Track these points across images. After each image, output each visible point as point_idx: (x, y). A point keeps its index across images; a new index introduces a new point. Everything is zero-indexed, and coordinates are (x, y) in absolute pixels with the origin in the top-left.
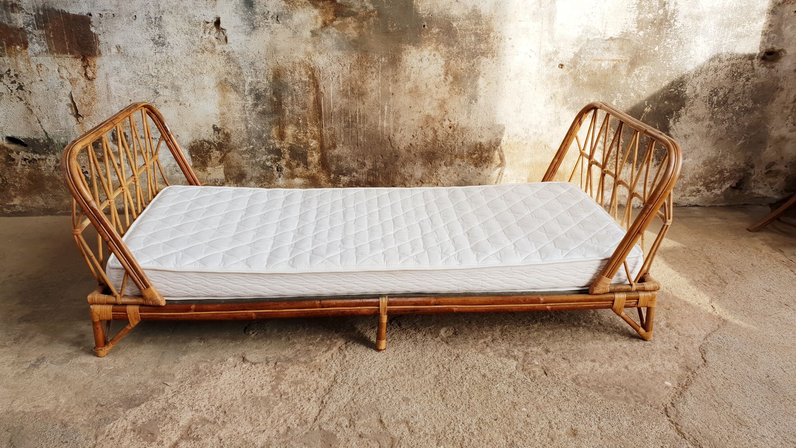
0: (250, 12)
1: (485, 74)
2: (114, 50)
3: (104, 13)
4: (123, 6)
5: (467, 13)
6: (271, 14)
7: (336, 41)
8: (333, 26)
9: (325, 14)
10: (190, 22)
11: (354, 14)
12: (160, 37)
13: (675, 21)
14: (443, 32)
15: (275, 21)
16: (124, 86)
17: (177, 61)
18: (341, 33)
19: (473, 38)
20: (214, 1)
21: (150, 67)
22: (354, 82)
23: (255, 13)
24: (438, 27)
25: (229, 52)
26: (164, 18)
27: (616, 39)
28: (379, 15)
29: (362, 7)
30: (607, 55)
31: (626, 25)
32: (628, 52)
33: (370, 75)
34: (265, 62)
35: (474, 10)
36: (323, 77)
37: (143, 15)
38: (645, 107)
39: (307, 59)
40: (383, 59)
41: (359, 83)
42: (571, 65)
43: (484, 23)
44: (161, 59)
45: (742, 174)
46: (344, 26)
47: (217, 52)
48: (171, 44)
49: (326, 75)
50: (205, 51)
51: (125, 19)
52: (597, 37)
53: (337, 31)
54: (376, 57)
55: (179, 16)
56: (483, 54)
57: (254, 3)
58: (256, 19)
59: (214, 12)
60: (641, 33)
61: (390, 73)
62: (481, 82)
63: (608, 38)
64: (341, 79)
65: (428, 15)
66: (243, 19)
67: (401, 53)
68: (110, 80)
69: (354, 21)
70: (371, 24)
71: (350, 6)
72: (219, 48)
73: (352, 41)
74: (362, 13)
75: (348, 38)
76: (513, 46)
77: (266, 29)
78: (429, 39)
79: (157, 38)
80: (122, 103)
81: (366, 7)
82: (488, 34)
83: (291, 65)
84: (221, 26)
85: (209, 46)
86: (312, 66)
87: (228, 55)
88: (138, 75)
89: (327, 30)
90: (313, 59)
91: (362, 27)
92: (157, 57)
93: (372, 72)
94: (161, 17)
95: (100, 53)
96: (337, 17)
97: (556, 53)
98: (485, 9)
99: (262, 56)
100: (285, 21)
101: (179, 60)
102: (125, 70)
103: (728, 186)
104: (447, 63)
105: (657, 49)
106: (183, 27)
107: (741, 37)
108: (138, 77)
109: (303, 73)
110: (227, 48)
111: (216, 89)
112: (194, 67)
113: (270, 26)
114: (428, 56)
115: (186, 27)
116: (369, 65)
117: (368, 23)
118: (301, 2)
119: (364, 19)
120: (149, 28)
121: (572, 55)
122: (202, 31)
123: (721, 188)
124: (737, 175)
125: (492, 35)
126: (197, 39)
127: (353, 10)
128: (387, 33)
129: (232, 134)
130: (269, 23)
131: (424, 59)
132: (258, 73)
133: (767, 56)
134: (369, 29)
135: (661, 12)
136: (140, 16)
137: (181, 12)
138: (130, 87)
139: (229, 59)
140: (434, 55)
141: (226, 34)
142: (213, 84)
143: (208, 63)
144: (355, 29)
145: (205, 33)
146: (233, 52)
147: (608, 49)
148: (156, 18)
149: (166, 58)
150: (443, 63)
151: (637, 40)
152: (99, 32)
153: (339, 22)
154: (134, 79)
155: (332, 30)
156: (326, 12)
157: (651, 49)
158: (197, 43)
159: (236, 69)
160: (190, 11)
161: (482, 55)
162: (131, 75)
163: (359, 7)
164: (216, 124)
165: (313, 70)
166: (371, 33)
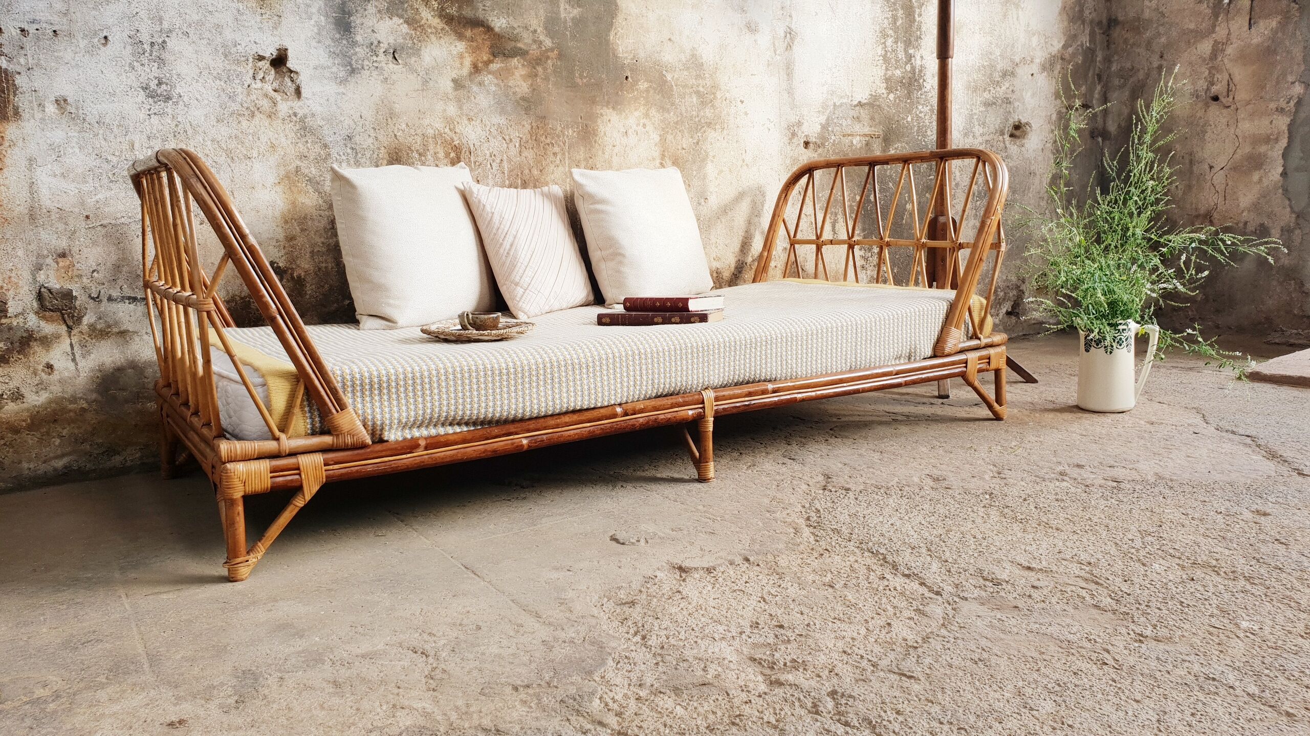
0: (344, 42)
1: (714, 157)
2: (51, 109)
3: (31, 29)
4: (78, 14)
5: (684, 60)
6: (384, 46)
7: (494, 98)
8: (490, 73)
9: (475, 50)
10: (226, 56)
11: (522, 53)
12: (160, 84)
13: (924, 81)
14: (654, 88)
15: (390, 57)
16: (72, 186)
17: (195, 132)
18: (502, 85)
19: (695, 99)
20: (276, 18)
21: (137, 146)
22: (526, 172)
23: (354, 44)
24: (646, 81)
25: (305, 116)
26: (170, 44)
27: (865, 104)
28: (560, 56)
29: (535, 41)
30: (858, 128)
31: (874, 85)
32: (880, 123)
33: (552, 158)
34: (373, 135)
35: (693, 56)
36: (475, 162)
37: (125, 35)
38: (906, 202)
39: (447, 130)
40: (570, 131)
41: (535, 172)
42: (819, 142)
43: (707, 75)
44: (161, 127)
45: (1015, 292)
46: (509, 71)
47: (281, 115)
48: (186, 99)
49: (480, 159)
50: (256, 112)
51: (83, 43)
52: (844, 101)
53: (496, 81)
54: (559, 128)
55: (205, 42)
56: (709, 124)
57: (353, 24)
58: (356, 54)
59: (277, 39)
60: (891, 96)
61: (581, 154)
62: (710, 169)
63: (855, 103)
64: (505, 165)
65: (632, 59)
66: (332, 54)
67: (596, 122)
68: (38, 172)
69: (523, 65)
70: (549, 71)
71: (516, 39)
72: (284, 107)
73: (520, 98)
74: (534, 51)
75: (514, 93)
76: (746, 114)
77: (375, 73)
78: (636, 99)
79: (153, 85)
80: (66, 224)
81: (541, 43)
82: (714, 94)
83: (419, 140)
84: (289, 65)
85: (265, 104)
86: (456, 143)
87: (302, 120)
88: (107, 161)
89: (479, 78)
90: (457, 130)
91: (536, 75)
92: (151, 125)
93: (554, 154)
94: (164, 42)
95: (17, 113)
96: (495, 56)
97: (799, 124)
98: (708, 54)
99: (367, 123)
100: (408, 60)
101: (200, 130)
102: (77, 150)
103: (1004, 310)
104: (663, 139)
105: (909, 119)
106: (212, 64)
107: (989, 105)
108: (106, 166)
109: (441, 155)
110: (300, 107)
111: (279, 189)
112: (233, 145)
113: (382, 68)
114: (634, 127)
115: (219, 64)
116: (548, 141)
117: (545, 69)
118: (435, 28)
119: (538, 61)
120: (135, 64)
121: (818, 128)
122: (251, 72)
123: (998, 315)
124: (1011, 294)
125: (719, 95)
126: (240, 90)
127: (519, 45)
128: (574, 86)
129: (309, 279)
130: (380, 62)
131: (630, 132)
132: (360, 155)
133: (1014, 132)
134: (547, 79)
135: (908, 68)
136: (118, 37)
137: (207, 35)
138: (86, 188)
139: (305, 129)
140: (644, 126)
141: (298, 82)
142: (271, 179)
143: (262, 137)
144: (525, 78)
145: (254, 78)
146: (313, 115)
147: (858, 119)
148: (152, 44)
149: (173, 126)
150: (657, 139)
151: (888, 106)
152: (18, 69)
153: (498, 66)
154: (97, 171)
155: (488, 79)
156: (478, 48)
157: (903, 119)
158: (241, 97)
159: (317, 149)
160: (229, 35)
161: (708, 126)
162: (92, 162)
163: (530, 42)
164: (277, 260)
165: (457, 149)
166: (550, 86)
